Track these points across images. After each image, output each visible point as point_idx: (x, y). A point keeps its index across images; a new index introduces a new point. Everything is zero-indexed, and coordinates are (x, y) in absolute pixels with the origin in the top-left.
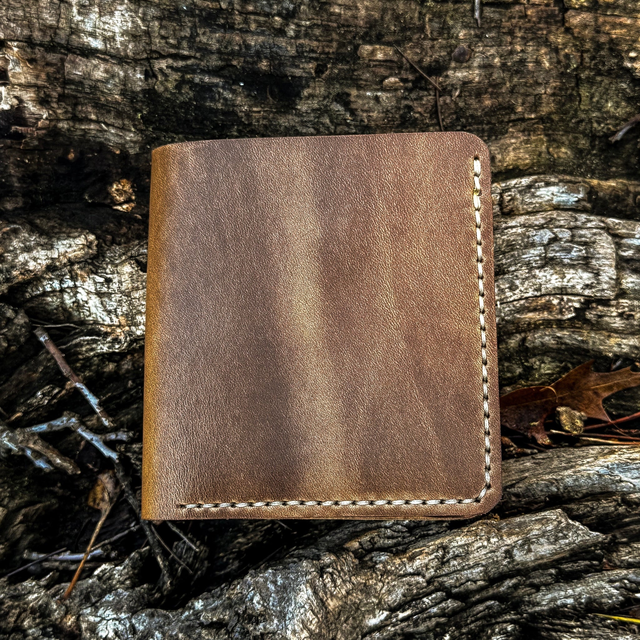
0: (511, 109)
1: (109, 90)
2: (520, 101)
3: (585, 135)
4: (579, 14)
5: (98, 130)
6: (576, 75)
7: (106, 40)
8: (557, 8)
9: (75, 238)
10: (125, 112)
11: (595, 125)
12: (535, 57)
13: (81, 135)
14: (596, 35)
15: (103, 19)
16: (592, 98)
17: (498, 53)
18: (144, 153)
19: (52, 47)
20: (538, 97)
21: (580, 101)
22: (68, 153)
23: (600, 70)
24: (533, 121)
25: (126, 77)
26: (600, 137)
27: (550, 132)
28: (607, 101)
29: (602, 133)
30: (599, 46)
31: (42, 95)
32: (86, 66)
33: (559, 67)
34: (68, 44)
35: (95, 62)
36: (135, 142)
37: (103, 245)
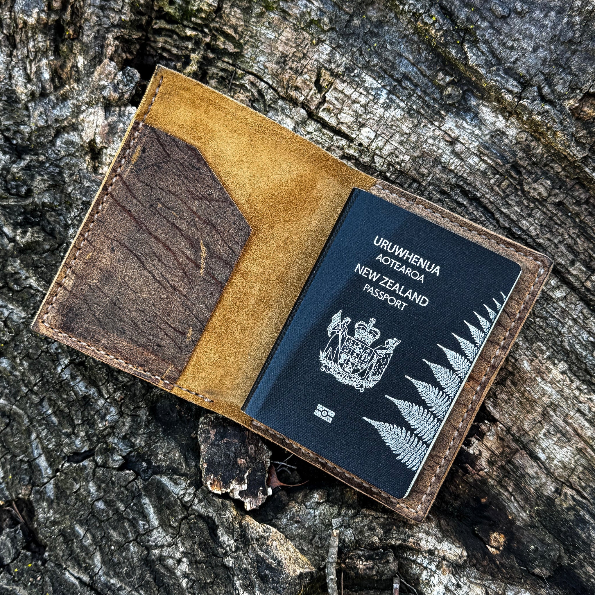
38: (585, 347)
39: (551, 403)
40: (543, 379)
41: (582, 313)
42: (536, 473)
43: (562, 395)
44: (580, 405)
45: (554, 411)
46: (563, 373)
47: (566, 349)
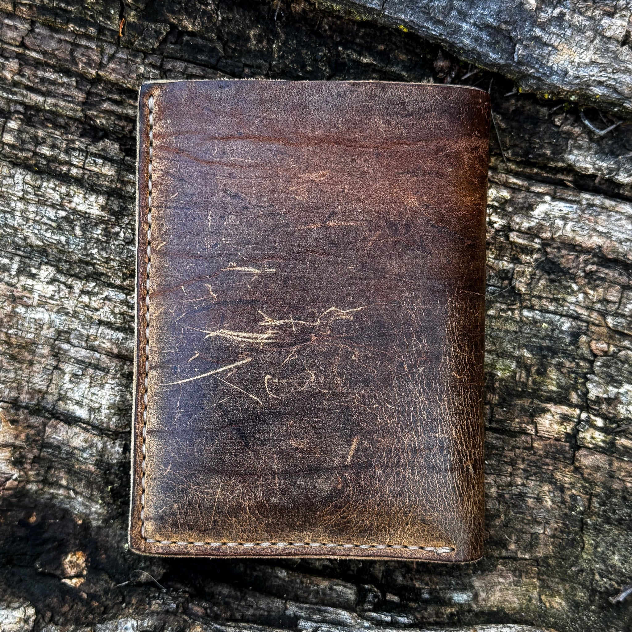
0: (504, 545)
1: (85, 459)
2: (514, 538)
3: (584, 587)
4: (592, 454)
5: (65, 496)
6: (582, 519)
7: (91, 410)
8: (568, 444)
9: (14, 609)
10: (96, 483)
11: (597, 577)
12: (536, 492)
13: (48, 499)
14: (608, 479)
15: (93, 390)
16: (596, 547)
17: (495, 482)
18: (105, 527)
19: (36, 411)
20: (535, 536)
21: (583, 548)
22: (30, 516)
23: (609, 518)
24: (527, 562)
25: (105, 447)
26: (601, 593)
27: (545, 577)
28: (614, 553)
29: (603, 589)
30: (611, 493)
31: (17, 455)
32: (67, 432)
33: (563, 507)
34: (53, 409)
35: (77, 430)
36: (100, 514)
37: (41, 620)
38: (60, 229)
39: (59, 333)
40: (27, 306)
41: (27, 183)
42: (86, 441)
43: (67, 314)
44: (98, 313)
45: (68, 342)
46: (52, 281)
47: (38, 246)
